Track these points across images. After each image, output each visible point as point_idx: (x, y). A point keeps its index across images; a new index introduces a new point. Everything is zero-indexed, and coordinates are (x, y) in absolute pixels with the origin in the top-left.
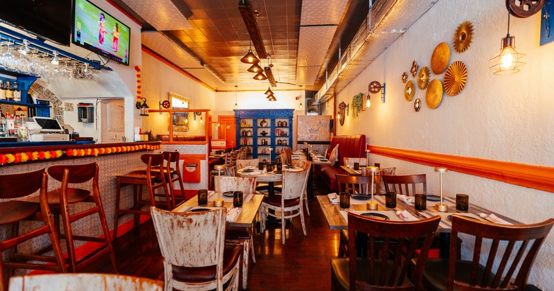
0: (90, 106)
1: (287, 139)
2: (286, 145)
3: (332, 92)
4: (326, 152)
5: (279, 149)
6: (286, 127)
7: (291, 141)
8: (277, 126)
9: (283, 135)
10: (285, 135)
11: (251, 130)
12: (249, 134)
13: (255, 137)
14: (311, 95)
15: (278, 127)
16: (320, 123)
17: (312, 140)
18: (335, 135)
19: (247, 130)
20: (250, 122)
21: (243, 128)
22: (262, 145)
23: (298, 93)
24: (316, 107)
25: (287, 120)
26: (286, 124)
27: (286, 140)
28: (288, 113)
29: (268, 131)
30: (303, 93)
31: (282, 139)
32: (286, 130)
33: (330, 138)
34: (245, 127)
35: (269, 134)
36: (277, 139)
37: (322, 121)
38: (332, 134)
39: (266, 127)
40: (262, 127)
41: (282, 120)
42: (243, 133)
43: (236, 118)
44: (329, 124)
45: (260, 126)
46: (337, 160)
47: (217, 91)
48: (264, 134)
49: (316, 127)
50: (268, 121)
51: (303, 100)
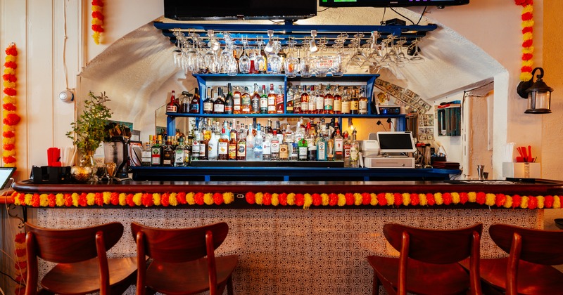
0: (451, 106)
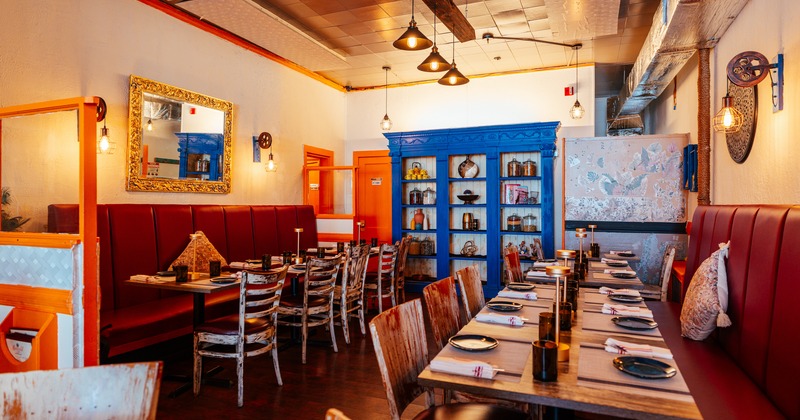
1: (537, 212)
2: (535, 231)
3: (690, 41)
4: (670, 262)
5: (512, 241)
6: (534, 176)
7: (549, 218)
8: (505, 174)
9: (525, 201)
10: (530, 203)
11: (433, 186)
12: (428, 200)
13: (444, 206)
14: (613, 80)
15: (510, 177)
16: (645, 159)
17: (617, 216)
18: (704, 200)
19: (422, 187)
20: (429, 165)
21: (412, 181)
22: (464, 231)
23: (568, 77)
24: (635, 118)
25: (536, 158)
26: (534, 169)
27: (534, 216)
28: (541, 137)
29: (480, 189)
30: (588, 74)
31: (522, 212)
32: (535, 187)
33: (684, 211)
34: (417, 181)
35: (483, 200)
36: (508, 213)
37: (652, 155)
38: (694, 197)
39: (475, 179)
40: (463, 179)
41: (521, 158)
42: (412, 196)
43: (391, 155)
44: (678, 162)
45: (456, 174)
46: (723, 321)
47: (348, 88)
48: (469, 199)
49: (629, 177)
50: (481, 161)
51: (587, 94)
